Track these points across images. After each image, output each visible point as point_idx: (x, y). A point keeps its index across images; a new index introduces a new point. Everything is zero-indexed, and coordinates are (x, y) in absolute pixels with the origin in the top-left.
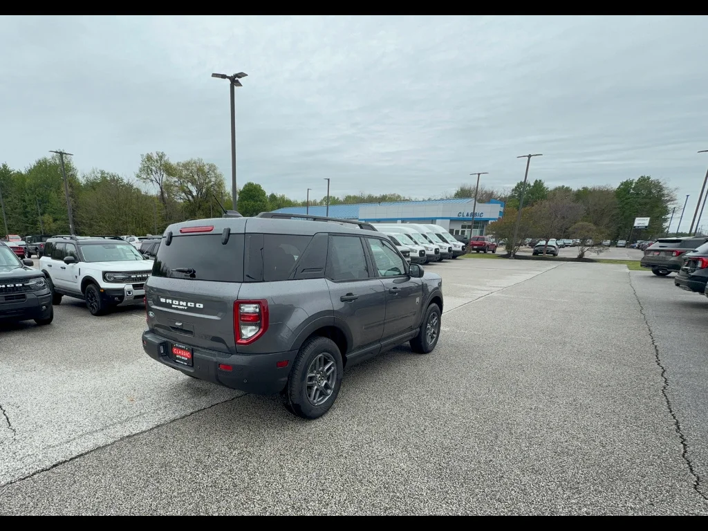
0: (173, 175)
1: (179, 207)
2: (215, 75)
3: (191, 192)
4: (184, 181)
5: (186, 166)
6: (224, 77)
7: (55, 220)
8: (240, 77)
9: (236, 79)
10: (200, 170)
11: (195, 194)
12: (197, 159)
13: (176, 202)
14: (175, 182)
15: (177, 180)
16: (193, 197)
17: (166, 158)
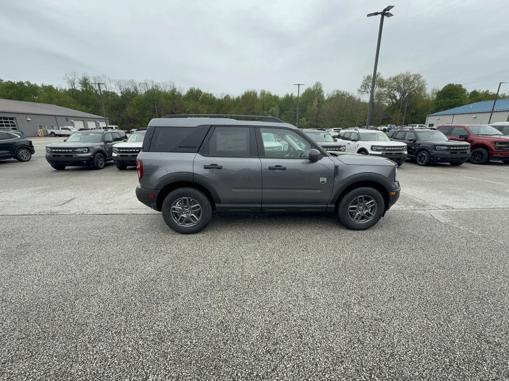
0: (384, 87)
1: (385, 108)
2: (369, 15)
3: (395, 97)
4: (391, 90)
5: (395, 79)
6: (376, 14)
7: (307, 120)
8: (389, 10)
9: (387, 12)
10: (407, 80)
11: (398, 98)
12: (405, 72)
13: (383, 105)
14: (385, 91)
15: (386, 89)
16: (396, 100)
17: (381, 76)
